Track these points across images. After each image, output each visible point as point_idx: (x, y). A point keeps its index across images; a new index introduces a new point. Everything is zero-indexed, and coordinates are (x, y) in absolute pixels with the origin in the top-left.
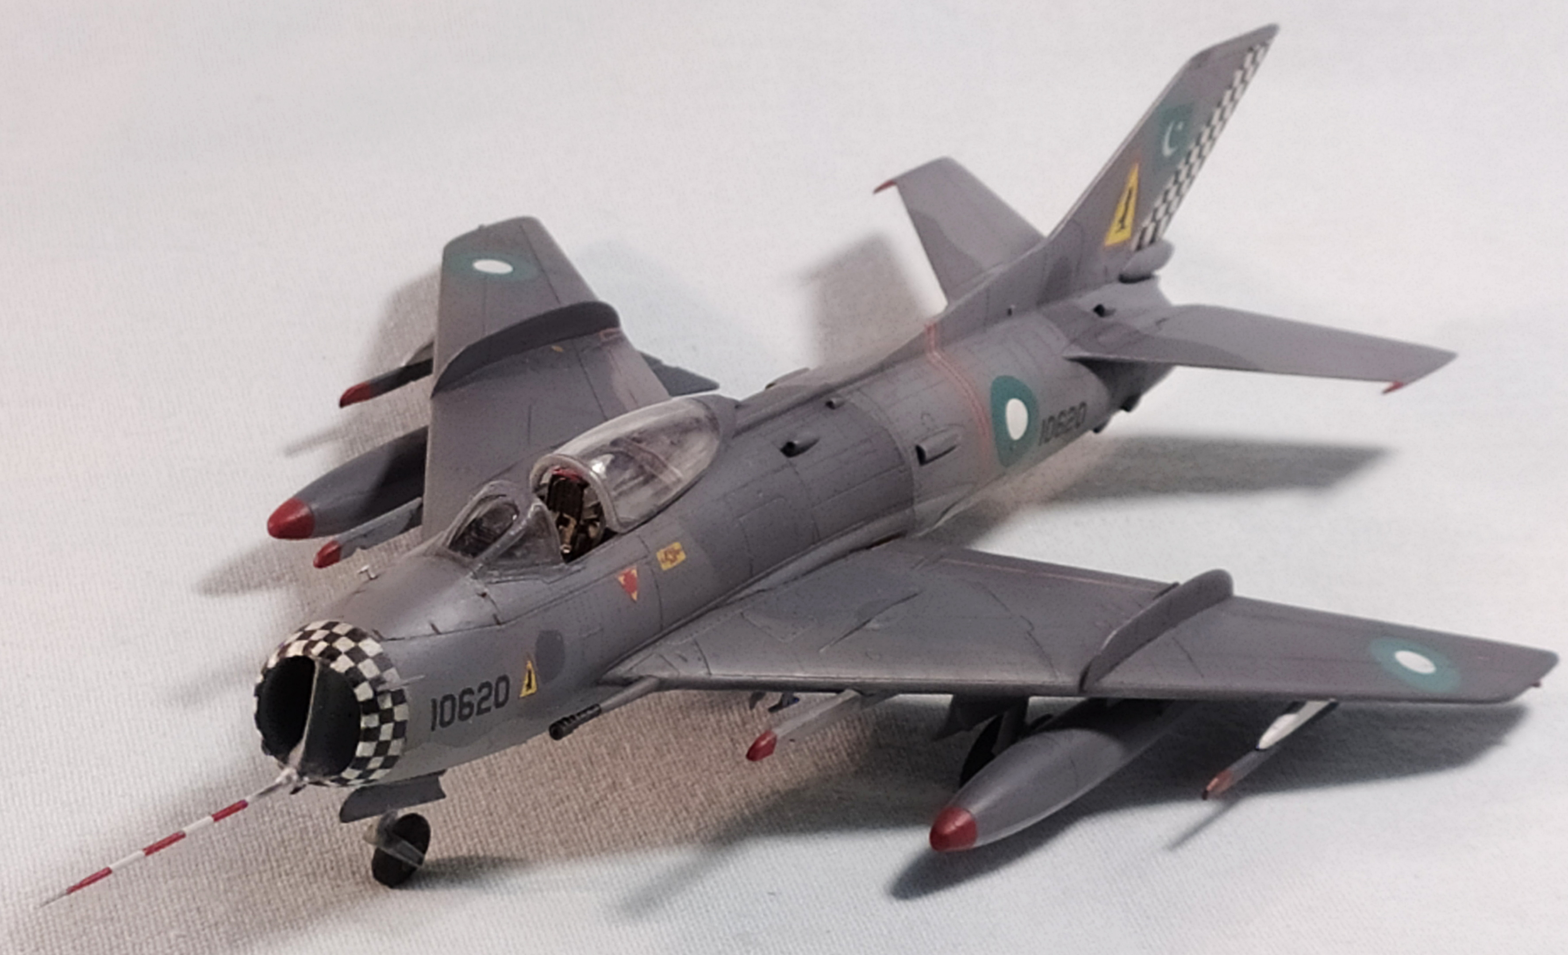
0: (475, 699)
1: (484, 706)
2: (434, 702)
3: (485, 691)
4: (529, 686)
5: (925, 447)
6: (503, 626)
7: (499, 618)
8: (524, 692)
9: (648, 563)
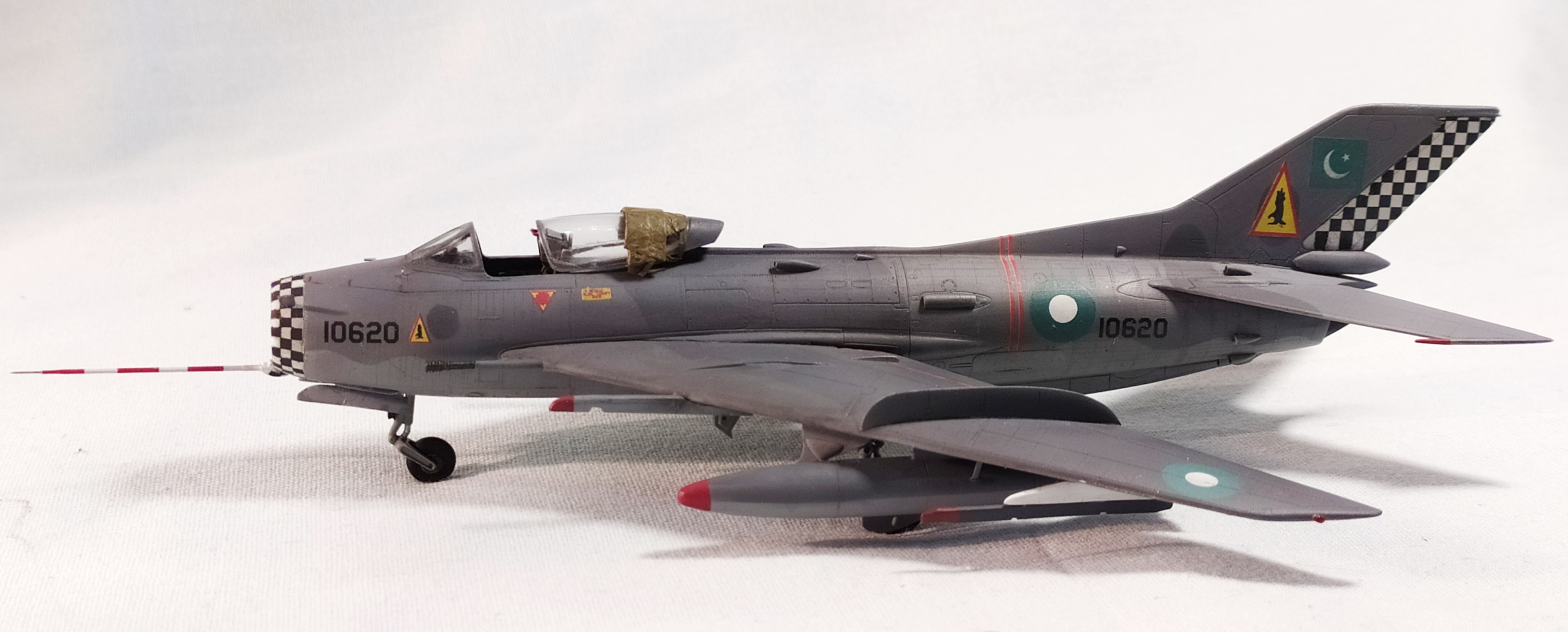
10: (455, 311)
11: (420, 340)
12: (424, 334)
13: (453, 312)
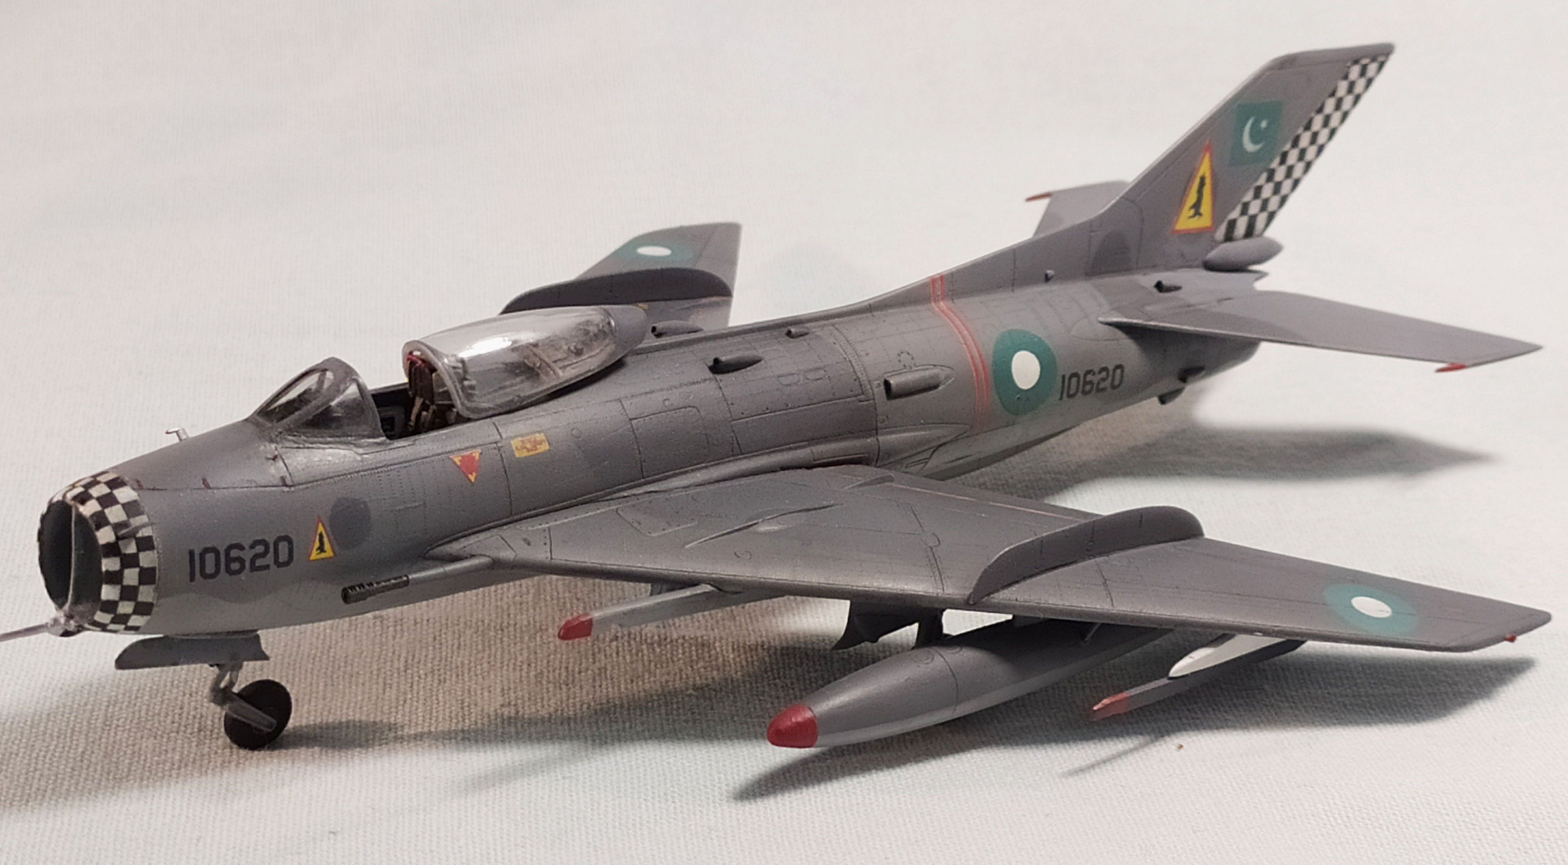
0: (247, 555)
1: (259, 562)
2: (191, 553)
3: (260, 549)
4: (321, 549)
5: (892, 381)
6: (293, 489)
7: (288, 482)
8: (315, 555)
9: (499, 449)
10: (365, 503)
11: (323, 555)
12: (327, 546)
13: (362, 506)
